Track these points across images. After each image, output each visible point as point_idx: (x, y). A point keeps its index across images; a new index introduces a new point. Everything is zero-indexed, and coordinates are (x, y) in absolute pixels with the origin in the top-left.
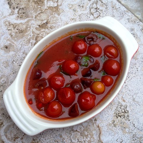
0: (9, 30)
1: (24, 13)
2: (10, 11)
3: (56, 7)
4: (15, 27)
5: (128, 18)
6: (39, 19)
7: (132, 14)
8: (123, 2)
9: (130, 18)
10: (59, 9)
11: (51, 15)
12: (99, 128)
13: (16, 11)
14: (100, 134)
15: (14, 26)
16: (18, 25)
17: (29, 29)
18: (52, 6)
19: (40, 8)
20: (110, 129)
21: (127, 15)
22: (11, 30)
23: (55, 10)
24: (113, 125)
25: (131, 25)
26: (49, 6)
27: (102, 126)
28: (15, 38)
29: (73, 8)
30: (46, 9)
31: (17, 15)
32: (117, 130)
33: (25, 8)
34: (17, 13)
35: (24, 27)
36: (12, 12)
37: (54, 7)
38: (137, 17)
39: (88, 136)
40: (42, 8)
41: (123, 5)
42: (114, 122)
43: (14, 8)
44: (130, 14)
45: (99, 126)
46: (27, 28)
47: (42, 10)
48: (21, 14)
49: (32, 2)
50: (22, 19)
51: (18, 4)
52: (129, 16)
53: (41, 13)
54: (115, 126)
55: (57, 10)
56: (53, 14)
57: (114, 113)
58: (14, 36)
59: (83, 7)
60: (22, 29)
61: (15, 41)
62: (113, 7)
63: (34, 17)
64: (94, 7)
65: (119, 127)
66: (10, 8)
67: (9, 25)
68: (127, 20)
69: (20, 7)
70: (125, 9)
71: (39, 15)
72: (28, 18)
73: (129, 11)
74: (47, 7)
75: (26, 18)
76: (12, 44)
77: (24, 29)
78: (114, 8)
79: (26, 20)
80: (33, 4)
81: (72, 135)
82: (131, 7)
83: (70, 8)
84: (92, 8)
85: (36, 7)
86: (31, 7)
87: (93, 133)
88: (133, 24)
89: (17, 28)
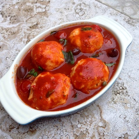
0: (2, 33)
1: (15, 19)
2: (3, 19)
3: (44, 12)
4: (8, 31)
5: (110, 12)
6: (29, 22)
7: (113, 9)
8: (103, 2)
9: (112, 12)
10: (48, 13)
11: (40, 18)
12: (99, 107)
13: (8, 18)
14: (101, 113)
15: (6, 30)
16: (11, 28)
17: (20, 30)
18: (41, 11)
19: (30, 14)
20: (111, 107)
21: (108, 11)
22: (4, 33)
23: (43, 14)
24: (113, 102)
25: (114, 17)
26: (38, 12)
27: (101, 105)
28: (8, 39)
29: (60, 11)
30: (36, 14)
31: (10, 21)
32: (118, 106)
33: (16, 15)
34: (9, 20)
35: (16, 29)
36: (4, 20)
37: (43, 12)
38: (118, 11)
39: (89, 116)
40: (32, 14)
41: (104, 4)
42: (114, 100)
43: (6, 17)
44: (111, 9)
45: (99, 105)
46: (18, 30)
47: (31, 16)
48: (13, 20)
49: (22, 11)
50: (14, 24)
51: (10, 13)
52: (111, 11)
53: (31, 17)
54: (115, 103)
55: (46, 14)
56: (42, 17)
57: (113, 91)
58: (7, 37)
59: (68, 9)
60: (14, 31)
61: (8, 41)
62: (95, 7)
63: (25, 21)
64: (78, 8)
65: (119, 103)
66: (3, 17)
67: (2, 30)
68: (110, 14)
69: (12, 15)
70: (106, 7)
71: (29, 19)
72: (19, 22)
73: (110, 8)
74: (36, 13)
75: (18, 23)
76: (5, 44)
77: (16, 31)
78: (97, 7)
79: (18, 24)
80: (24, 12)
81: (72, 118)
82: (111, 4)
83: (57, 11)
84: (77, 9)
85: (26, 14)
86: (22, 14)
87: (94, 113)
88: (115, 16)
89: (9, 31)
